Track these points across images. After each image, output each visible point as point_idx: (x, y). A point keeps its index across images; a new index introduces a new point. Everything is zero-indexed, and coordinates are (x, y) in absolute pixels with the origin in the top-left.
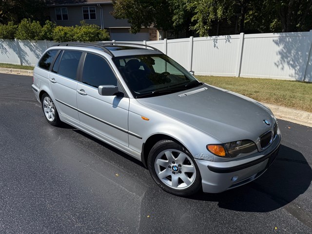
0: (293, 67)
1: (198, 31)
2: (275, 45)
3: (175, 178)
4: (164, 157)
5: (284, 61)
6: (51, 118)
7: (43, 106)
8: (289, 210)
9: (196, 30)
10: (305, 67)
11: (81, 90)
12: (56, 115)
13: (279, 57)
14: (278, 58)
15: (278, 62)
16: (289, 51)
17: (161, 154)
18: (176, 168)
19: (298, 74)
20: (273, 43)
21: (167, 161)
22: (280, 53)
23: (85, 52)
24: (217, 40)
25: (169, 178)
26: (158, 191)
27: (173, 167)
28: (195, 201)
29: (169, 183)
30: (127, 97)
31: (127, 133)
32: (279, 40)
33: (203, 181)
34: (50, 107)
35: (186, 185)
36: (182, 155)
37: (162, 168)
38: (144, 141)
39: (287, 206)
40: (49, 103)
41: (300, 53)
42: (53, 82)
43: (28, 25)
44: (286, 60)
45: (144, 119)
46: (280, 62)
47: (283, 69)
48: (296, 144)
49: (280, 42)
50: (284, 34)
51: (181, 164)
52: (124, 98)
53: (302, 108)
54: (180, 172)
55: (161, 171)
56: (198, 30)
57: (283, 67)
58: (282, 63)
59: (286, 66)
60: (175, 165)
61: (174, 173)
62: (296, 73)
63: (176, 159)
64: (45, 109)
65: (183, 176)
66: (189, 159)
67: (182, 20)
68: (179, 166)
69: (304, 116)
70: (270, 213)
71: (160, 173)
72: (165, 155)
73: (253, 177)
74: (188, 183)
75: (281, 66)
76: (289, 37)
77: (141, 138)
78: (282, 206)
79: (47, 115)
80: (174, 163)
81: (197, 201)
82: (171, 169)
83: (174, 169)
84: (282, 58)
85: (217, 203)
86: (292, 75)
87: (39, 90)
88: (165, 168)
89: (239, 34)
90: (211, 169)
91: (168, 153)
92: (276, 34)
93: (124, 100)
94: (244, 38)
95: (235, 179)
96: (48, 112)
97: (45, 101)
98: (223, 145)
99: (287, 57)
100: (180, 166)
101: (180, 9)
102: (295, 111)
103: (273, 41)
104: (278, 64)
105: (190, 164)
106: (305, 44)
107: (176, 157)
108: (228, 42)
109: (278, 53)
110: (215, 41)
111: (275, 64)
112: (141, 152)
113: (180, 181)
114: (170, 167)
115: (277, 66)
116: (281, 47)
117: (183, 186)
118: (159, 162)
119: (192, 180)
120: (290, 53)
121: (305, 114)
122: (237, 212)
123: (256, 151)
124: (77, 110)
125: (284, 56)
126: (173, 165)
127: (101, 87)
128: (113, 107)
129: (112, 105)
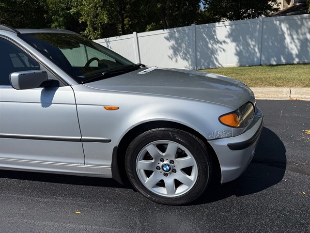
0: (186, 59)
2: (167, 41)
3: (169, 181)
4: (147, 157)
10: (195, 58)
14: (171, 52)
15: (172, 55)
16: (179, 45)
17: (142, 153)
18: (168, 167)
19: (191, 65)
21: (153, 161)
22: (173, 48)
25: (161, 184)
27: (163, 166)
29: (162, 192)
31: (80, 140)
35: (187, 187)
37: (148, 173)
45: (109, 109)
46: (173, 55)
47: (176, 61)
49: (170, 38)
50: (172, 30)
51: (174, 159)
54: (174, 171)
55: (148, 176)
57: (177, 59)
58: (175, 56)
59: (179, 58)
61: (166, 175)
63: (164, 154)
65: (179, 176)
68: (170, 163)
71: (147, 180)
72: (147, 153)
74: (189, 182)
75: (174, 59)
76: (177, 32)
77: (110, 141)
80: (162, 160)
82: (161, 170)
83: (165, 169)
84: (174, 51)
88: (152, 172)
89: (132, 33)
91: (151, 148)
92: (165, 30)
94: (137, 38)
99: (179, 51)
100: (172, 162)
103: (165, 38)
104: (171, 57)
105: (186, 155)
107: (163, 151)
109: (171, 48)
111: (169, 57)
113: (178, 183)
114: (158, 168)
115: (171, 59)
116: (172, 42)
117: (181, 191)
118: (142, 165)
119: (193, 177)
120: (181, 47)
125: (176, 50)
126: (162, 163)
127: (15, 75)
128: (43, 106)
129: (41, 104)
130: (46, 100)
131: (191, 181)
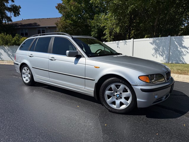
0: (162, 56)
2: (151, 45)
3: (118, 102)
4: (111, 89)
5: (157, 53)
6: (27, 81)
7: (22, 74)
9: (106, 39)
10: (168, 55)
11: (51, 58)
12: (32, 78)
13: (154, 51)
18: (119, 96)
19: (165, 60)
20: (150, 44)
21: (113, 92)
22: (154, 49)
23: (53, 37)
24: (119, 43)
25: (114, 103)
26: (107, 113)
27: (116, 95)
28: (132, 116)
29: (114, 107)
30: (84, 57)
31: (84, 78)
33: (138, 100)
34: (27, 74)
35: (126, 106)
36: (122, 86)
37: (109, 97)
38: (96, 81)
40: (26, 71)
41: (164, 48)
42: (31, 57)
43: (4, 36)
44: (157, 52)
45: (96, 67)
46: (155, 54)
47: (157, 57)
49: (153, 43)
50: (155, 39)
51: (122, 92)
52: (81, 58)
54: (121, 98)
55: (109, 99)
56: (107, 39)
57: (157, 56)
60: (118, 93)
61: (117, 99)
62: (164, 59)
63: (118, 90)
65: (123, 100)
66: (127, 88)
67: (97, 35)
70: (178, 118)
71: (108, 100)
73: (164, 98)
74: (127, 104)
75: (155, 56)
76: (158, 40)
77: (95, 80)
78: (183, 115)
79: (24, 79)
80: (117, 92)
81: (133, 116)
83: (117, 96)
84: (156, 51)
85: (145, 116)
87: (20, 64)
88: (111, 97)
89: (131, 39)
90: (143, 90)
91: (113, 86)
92: (151, 38)
94: (133, 42)
95: (156, 97)
96: (25, 77)
97: (23, 71)
99: (158, 51)
100: (121, 93)
101: (95, 28)
104: (154, 55)
105: (127, 91)
106: (167, 43)
107: (118, 88)
108: (125, 44)
110: (118, 44)
111: (152, 55)
113: (122, 104)
114: (114, 95)
115: (154, 56)
117: (123, 107)
118: (107, 92)
119: (129, 102)
120: (160, 48)
122: (159, 120)
124: (48, 71)
125: (156, 50)
126: (116, 94)
127: (68, 52)
128: (75, 64)
130: (76, 62)
131: (128, 104)
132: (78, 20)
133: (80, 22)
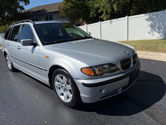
0: (159, 33)
1: (103, 19)
2: (147, 21)
3: (65, 94)
5: (153, 30)
7: (7, 61)
8: (147, 113)
10: (165, 31)
11: (18, 47)
13: (150, 28)
15: (150, 31)
16: (155, 24)
19: (162, 36)
21: (60, 83)
22: (150, 26)
30: (39, 45)
32: (148, 18)
33: (81, 95)
38: (48, 72)
39: (146, 110)
41: (161, 24)
42: (8, 45)
45: (46, 57)
46: (151, 31)
47: (153, 35)
48: (157, 71)
52: (37, 46)
53: (162, 52)
57: (153, 33)
58: (152, 31)
59: (155, 33)
61: (64, 91)
64: (8, 62)
69: (163, 56)
70: (133, 116)
75: (152, 33)
78: (143, 111)
79: (9, 66)
84: (152, 28)
86: (159, 37)
88: (60, 88)
90: (85, 85)
93: (37, 47)
94: (128, 19)
95: (103, 91)
96: (9, 64)
97: (7, 58)
98: (91, 67)
99: (154, 27)
101: (93, 8)
102: (158, 54)
103: (146, 19)
104: (150, 32)
109: (149, 26)
111: (149, 32)
112: (48, 80)
115: (150, 33)
116: (150, 22)
118: (57, 84)
120: (156, 25)
121: (164, 54)
122: (109, 116)
123: (119, 71)
124: (18, 59)
129: (31, 52)
132: (78, 2)
133: (80, 4)
